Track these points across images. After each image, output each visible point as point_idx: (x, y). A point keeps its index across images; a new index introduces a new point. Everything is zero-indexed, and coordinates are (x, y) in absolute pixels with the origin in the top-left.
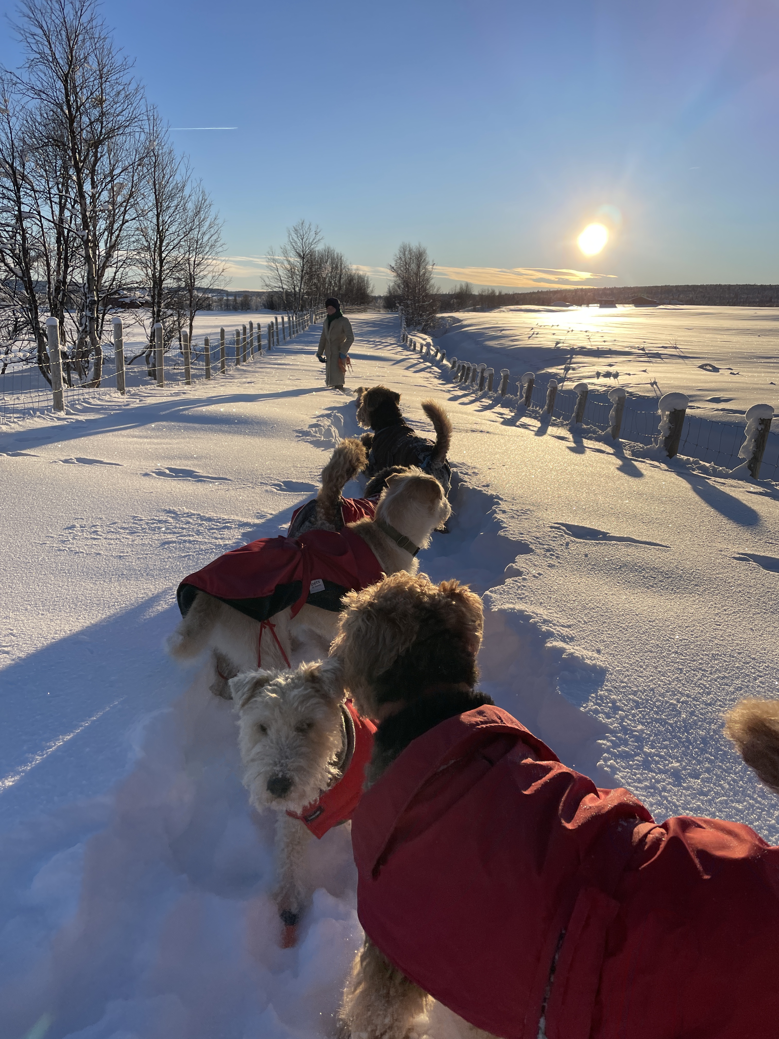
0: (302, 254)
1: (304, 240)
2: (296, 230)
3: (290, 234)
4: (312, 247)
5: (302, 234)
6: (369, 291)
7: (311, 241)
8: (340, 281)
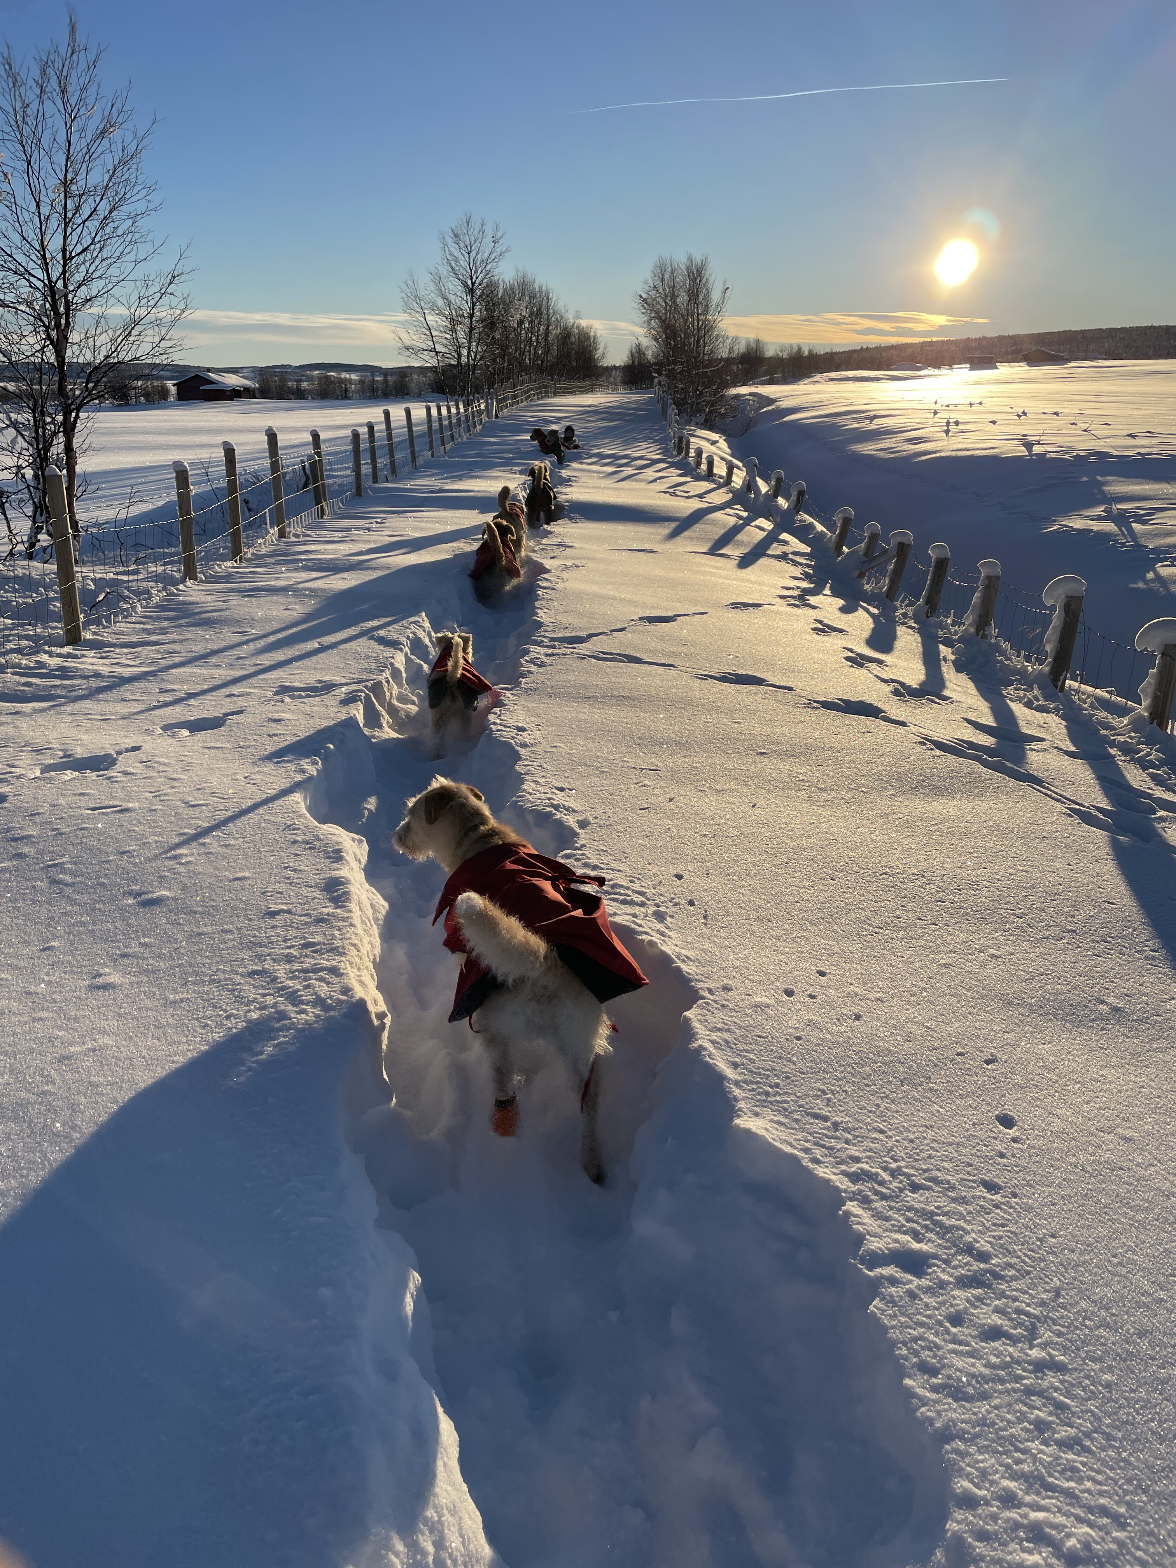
0: (469, 283)
1: (473, 254)
2: (456, 236)
3: (445, 245)
4: (488, 268)
5: (468, 242)
6: (598, 354)
7: (486, 255)
8: (546, 340)
